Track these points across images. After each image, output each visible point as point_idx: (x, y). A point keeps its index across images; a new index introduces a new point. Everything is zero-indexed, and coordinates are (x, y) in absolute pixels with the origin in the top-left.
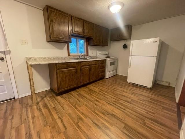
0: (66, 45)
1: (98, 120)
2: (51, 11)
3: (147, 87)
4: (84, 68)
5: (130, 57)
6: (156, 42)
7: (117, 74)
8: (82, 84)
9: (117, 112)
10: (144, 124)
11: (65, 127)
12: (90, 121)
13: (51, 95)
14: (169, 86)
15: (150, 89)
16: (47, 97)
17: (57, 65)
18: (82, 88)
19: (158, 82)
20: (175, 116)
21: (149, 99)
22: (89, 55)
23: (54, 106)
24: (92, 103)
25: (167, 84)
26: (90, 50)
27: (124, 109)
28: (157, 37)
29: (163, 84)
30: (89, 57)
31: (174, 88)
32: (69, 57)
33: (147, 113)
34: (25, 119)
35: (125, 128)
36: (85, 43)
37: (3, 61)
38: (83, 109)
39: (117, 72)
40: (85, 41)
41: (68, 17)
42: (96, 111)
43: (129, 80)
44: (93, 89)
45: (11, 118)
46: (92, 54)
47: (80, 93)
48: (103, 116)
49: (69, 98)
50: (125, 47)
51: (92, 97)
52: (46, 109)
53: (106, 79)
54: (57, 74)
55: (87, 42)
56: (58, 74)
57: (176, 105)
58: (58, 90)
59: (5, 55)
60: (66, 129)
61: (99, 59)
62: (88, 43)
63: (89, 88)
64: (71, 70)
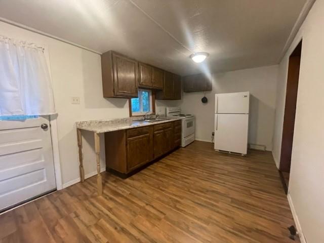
0: (128, 101)
1: (199, 199)
2: (117, 58)
3: (241, 154)
4: (157, 133)
5: (216, 115)
6: (246, 96)
7: (196, 139)
8: (156, 157)
9: (216, 188)
10: (251, 195)
11: (161, 212)
12: (190, 201)
13: (114, 179)
14: (266, 151)
15: (245, 156)
16: (110, 182)
17: (128, 131)
18: (155, 164)
19: (252, 147)
20: (279, 182)
21: (247, 169)
22: (156, 114)
23: (129, 193)
24: (180, 182)
25: (262, 149)
26: (158, 106)
27: (224, 183)
28: (246, 91)
29: (257, 148)
30: (157, 116)
31: (271, 152)
32: (132, 117)
33: (251, 184)
34: (99, 214)
35: (232, 202)
36: (151, 97)
37: (45, 131)
38: (173, 190)
39: (195, 137)
40: (151, 93)
41: (135, 63)
42: (191, 190)
43: (217, 147)
44: (171, 164)
45: (74, 215)
46: (160, 111)
47: (156, 171)
48: (203, 194)
49: (144, 180)
50: (205, 100)
51: (177, 175)
52: (120, 198)
53: (183, 149)
54: (126, 145)
55: (152, 95)
56: (128, 145)
57: (277, 171)
58: (127, 169)
59: (50, 120)
60: (164, 214)
61: (174, 120)
62: (154, 96)
63: (164, 163)
64: (142, 138)
